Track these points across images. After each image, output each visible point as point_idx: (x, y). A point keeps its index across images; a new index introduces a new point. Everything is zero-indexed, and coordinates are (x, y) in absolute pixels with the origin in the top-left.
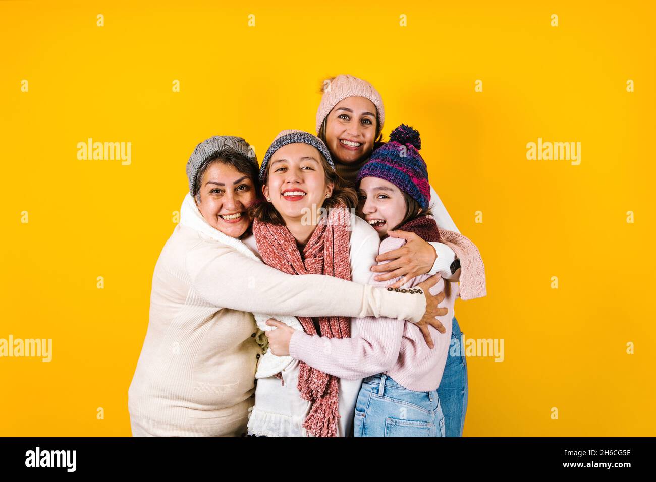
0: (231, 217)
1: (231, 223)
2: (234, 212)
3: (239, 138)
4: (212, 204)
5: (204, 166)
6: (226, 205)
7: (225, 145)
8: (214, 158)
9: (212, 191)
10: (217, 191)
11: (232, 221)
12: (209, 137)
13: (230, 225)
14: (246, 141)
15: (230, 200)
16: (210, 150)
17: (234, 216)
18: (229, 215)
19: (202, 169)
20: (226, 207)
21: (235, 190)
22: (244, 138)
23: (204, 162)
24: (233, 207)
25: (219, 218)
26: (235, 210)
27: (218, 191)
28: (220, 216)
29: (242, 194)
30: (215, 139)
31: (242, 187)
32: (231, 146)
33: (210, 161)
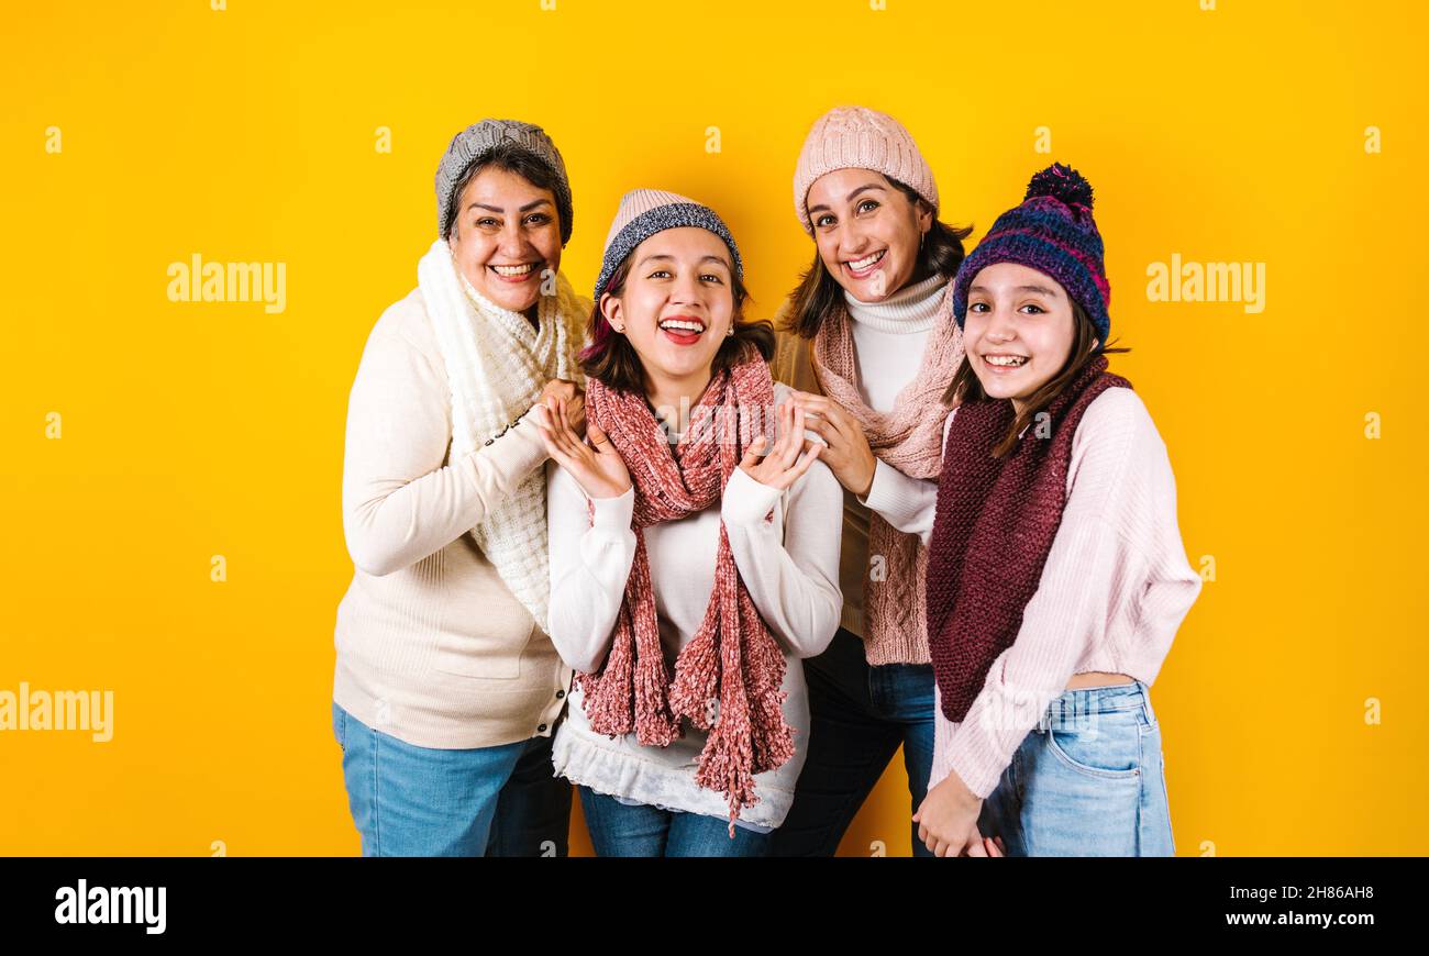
0: (513, 271)
1: (512, 282)
2: (518, 262)
3: (531, 126)
4: (477, 244)
5: (468, 174)
6: (503, 248)
7: (505, 137)
8: (486, 159)
9: (480, 222)
10: (490, 221)
11: (512, 278)
12: (477, 121)
13: (510, 285)
14: (547, 132)
15: (512, 240)
16: (478, 145)
17: (519, 270)
18: (509, 266)
19: (462, 181)
20: (504, 251)
21: (522, 222)
22: (542, 127)
23: (467, 168)
24: (518, 252)
25: (488, 269)
26: (521, 258)
27: (492, 223)
28: (492, 268)
29: (534, 230)
30: (486, 125)
31: (536, 217)
32: (517, 139)
33: (479, 164)
